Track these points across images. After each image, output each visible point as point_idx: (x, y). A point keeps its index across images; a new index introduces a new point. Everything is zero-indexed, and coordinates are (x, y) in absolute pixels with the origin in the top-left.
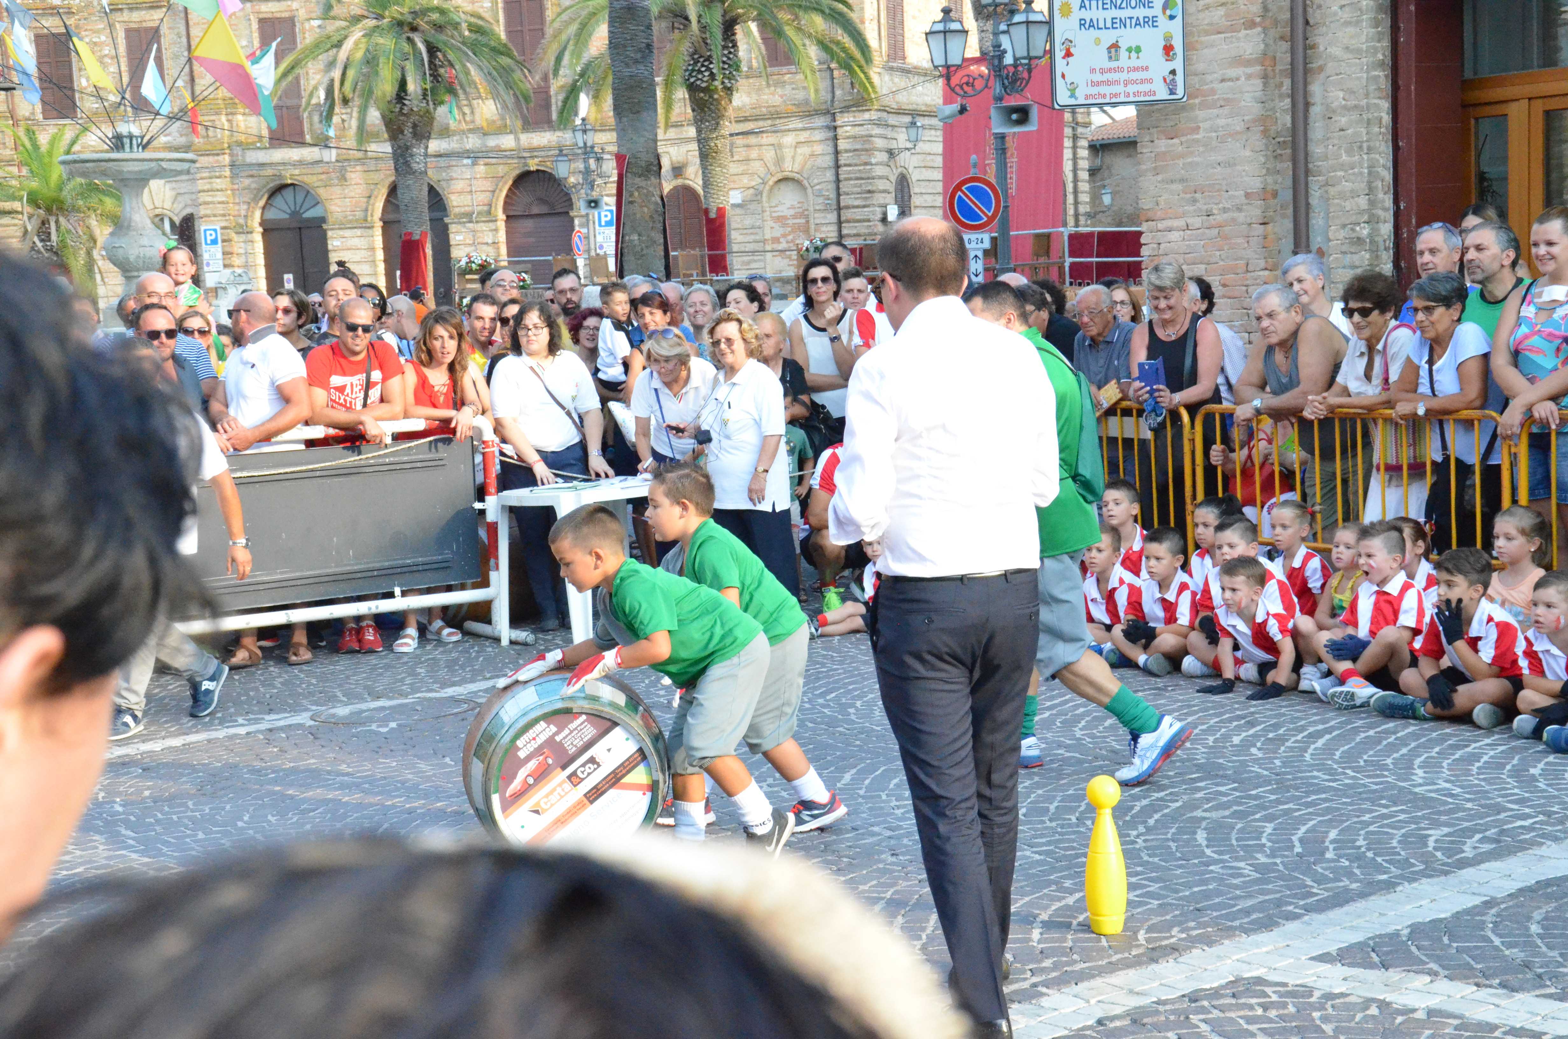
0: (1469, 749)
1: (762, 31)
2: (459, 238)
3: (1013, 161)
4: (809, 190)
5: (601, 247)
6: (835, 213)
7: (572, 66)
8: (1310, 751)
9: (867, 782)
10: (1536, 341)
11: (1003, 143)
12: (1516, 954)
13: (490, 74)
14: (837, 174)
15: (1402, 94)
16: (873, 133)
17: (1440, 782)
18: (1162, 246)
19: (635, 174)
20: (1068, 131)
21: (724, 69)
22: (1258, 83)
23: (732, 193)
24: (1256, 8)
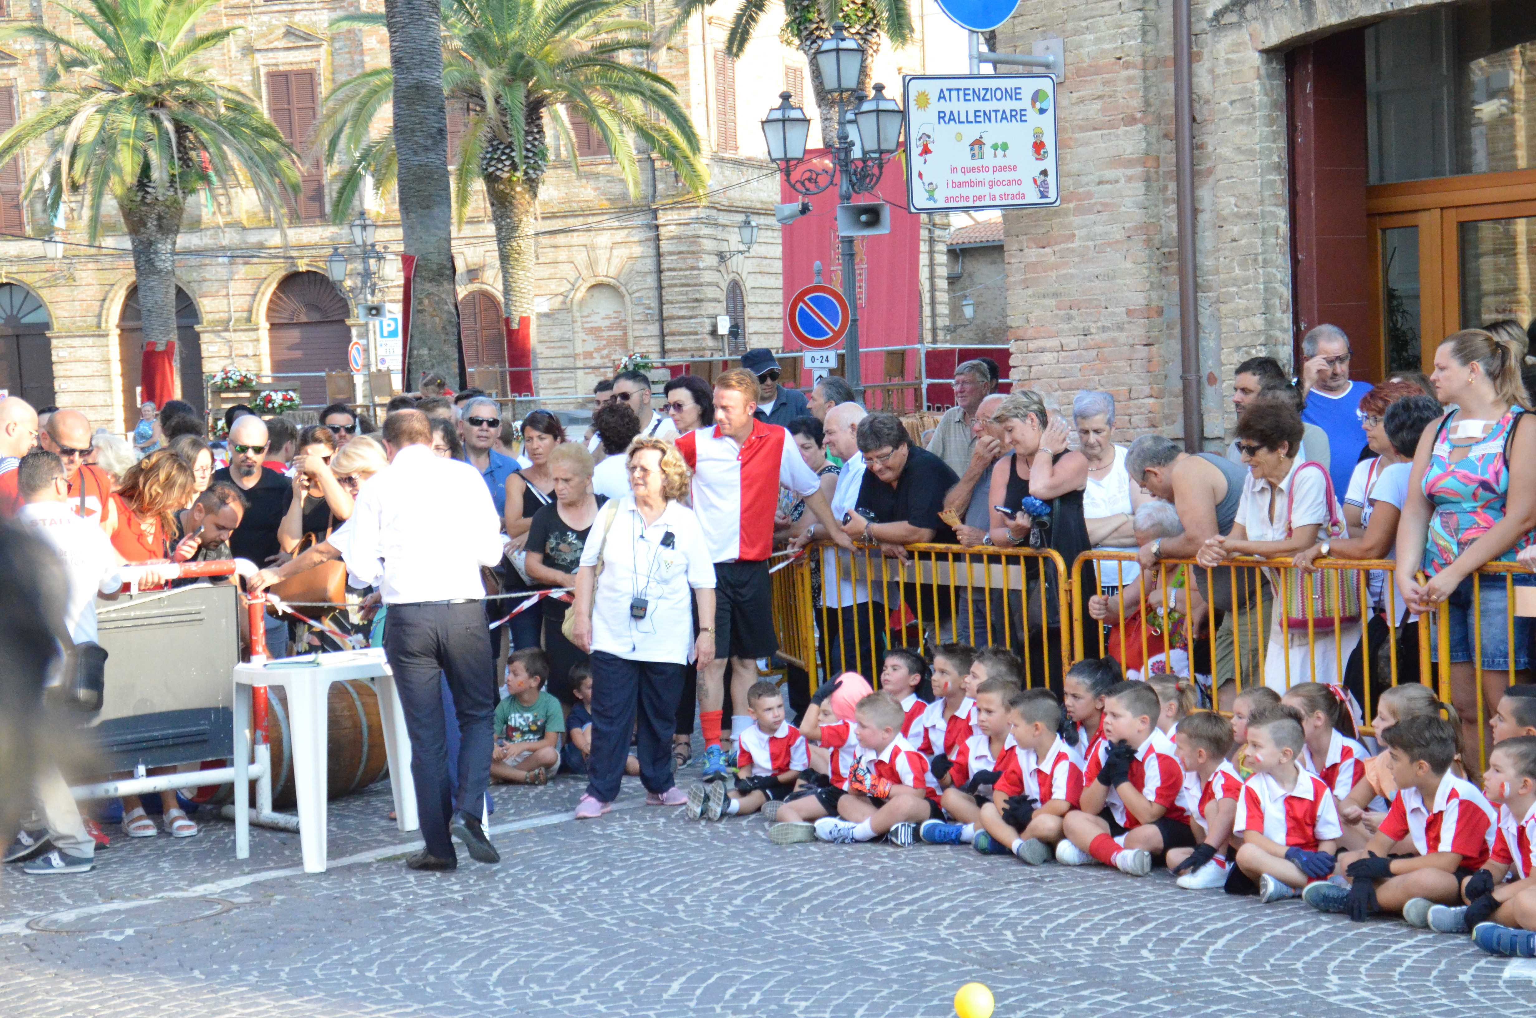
0: (1389, 952)
1: (572, 117)
2: (213, 349)
3: (862, 267)
4: (627, 298)
5: (383, 361)
6: (657, 325)
7: (349, 151)
8: (1209, 953)
9: (698, 992)
10: (1449, 483)
11: (851, 248)
13: (251, 159)
14: (660, 280)
15: (1301, 200)
16: (702, 233)
17: (1358, 990)
18: (1034, 369)
19: (424, 279)
20: (924, 234)
21: (527, 157)
22: (1139, 187)
23: (537, 300)
24: (1136, 103)
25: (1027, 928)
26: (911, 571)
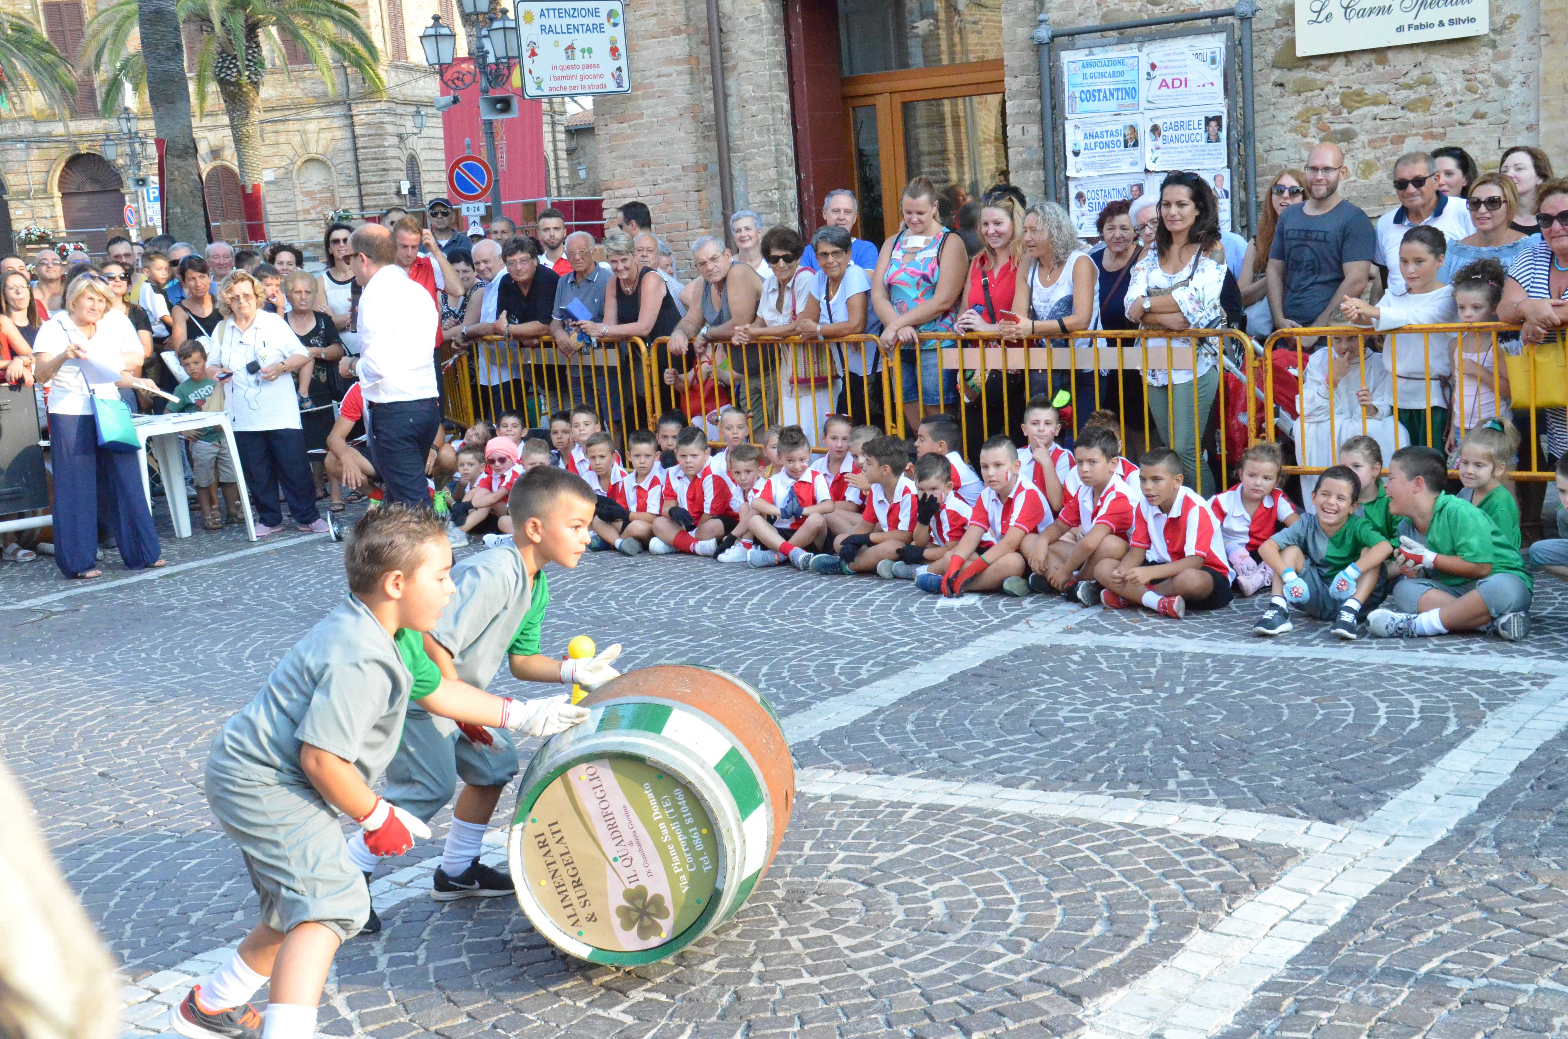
0: (866, 597)
1: (281, 34)
2: (19, 213)
3: (502, 143)
4: (333, 169)
5: (149, 218)
6: (356, 188)
7: (112, 62)
8: (748, 606)
10: (903, 277)
11: (491, 128)
12: (896, 747)
13: (35, 69)
14: (356, 155)
15: (796, 88)
16: (385, 120)
17: (844, 623)
19: (174, 156)
20: (546, 119)
21: (249, 66)
22: (686, 78)
23: (265, 172)
24: (680, 19)
25: (626, 598)
26: (539, 357)
